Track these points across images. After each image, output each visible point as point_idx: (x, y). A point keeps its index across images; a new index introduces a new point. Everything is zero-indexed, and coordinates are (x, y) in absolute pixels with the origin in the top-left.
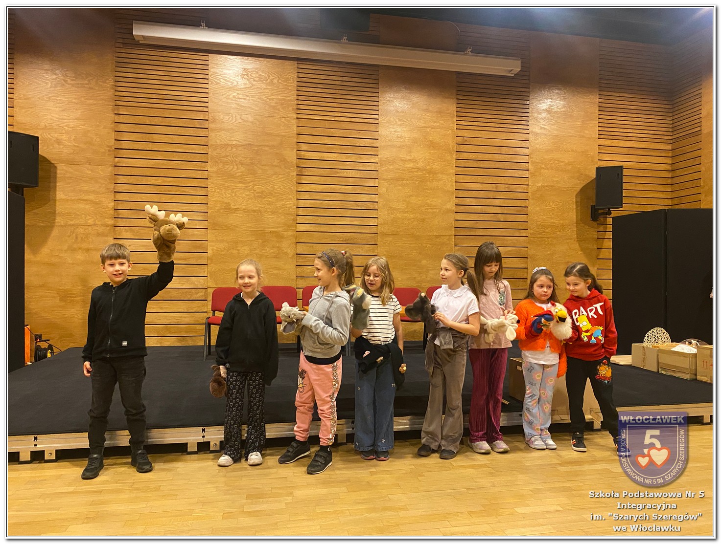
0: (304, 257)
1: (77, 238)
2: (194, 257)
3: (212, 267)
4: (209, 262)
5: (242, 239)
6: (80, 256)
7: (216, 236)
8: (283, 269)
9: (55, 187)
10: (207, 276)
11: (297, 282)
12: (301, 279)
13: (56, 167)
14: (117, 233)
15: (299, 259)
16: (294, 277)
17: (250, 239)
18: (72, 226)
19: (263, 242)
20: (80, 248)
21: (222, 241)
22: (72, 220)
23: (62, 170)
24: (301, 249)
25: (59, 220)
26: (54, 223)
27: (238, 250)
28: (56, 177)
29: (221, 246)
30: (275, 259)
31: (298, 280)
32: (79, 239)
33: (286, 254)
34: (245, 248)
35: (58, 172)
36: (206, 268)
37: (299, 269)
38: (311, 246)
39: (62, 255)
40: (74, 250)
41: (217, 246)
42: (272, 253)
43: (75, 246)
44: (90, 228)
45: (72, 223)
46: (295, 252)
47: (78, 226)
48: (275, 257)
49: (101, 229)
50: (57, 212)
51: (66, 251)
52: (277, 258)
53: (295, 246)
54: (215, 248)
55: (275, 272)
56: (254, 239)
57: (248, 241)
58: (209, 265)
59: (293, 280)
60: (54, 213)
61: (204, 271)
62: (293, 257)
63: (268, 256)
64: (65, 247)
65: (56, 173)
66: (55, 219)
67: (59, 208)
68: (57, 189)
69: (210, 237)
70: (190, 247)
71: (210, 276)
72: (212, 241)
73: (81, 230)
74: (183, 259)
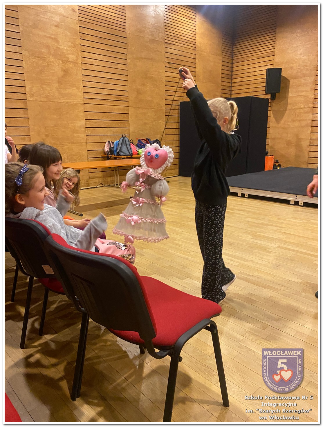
1: (296, 115)
9: (288, 91)
13: (289, 81)
14: (315, 111)
20: (297, 120)
22: (294, 106)
23: (292, 82)
25: (289, 107)
26: (287, 108)
28: (289, 86)
35: (290, 83)
39: (289, 123)
40: (294, 121)
43: (295, 119)
44: (302, 110)
45: (294, 108)
47: (296, 109)
49: (307, 109)
50: (288, 103)
60: (287, 104)
64: (290, 120)
65: (289, 84)
66: (287, 107)
67: (289, 101)
68: (289, 92)
73: (298, 111)
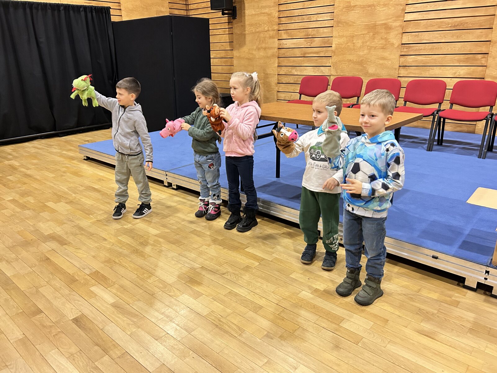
0: (408, 47)
1: (260, 40)
2: (323, 51)
3: (334, 59)
4: (333, 55)
5: (357, 33)
6: (262, 53)
7: (339, 33)
8: (388, 59)
10: (330, 66)
11: (399, 72)
12: (403, 68)
14: (280, 35)
15: (403, 49)
16: (397, 67)
17: (364, 32)
18: (258, 32)
19: (374, 35)
20: (262, 48)
21: (343, 36)
22: (257, 28)
24: (406, 39)
27: (354, 43)
29: (341, 40)
30: (382, 50)
31: (400, 69)
32: (261, 41)
33: (393, 44)
34: (359, 41)
36: (331, 59)
37: (402, 59)
38: (416, 35)
39: (254, 52)
40: (259, 49)
41: (339, 41)
42: (380, 44)
43: (260, 46)
44: (266, 33)
45: (257, 30)
46: (400, 42)
47: (259, 32)
48: (383, 48)
49: (271, 33)
51: (255, 50)
52: (384, 49)
53: (401, 36)
54: (337, 42)
55: (381, 62)
56: (366, 32)
57: (362, 34)
58: (332, 57)
59: (396, 69)
61: (329, 62)
62: (398, 47)
63: (376, 47)
64: (255, 47)
69: (335, 34)
70: (321, 43)
71: (333, 66)
72: (336, 37)
73: (262, 35)
74: (316, 53)
